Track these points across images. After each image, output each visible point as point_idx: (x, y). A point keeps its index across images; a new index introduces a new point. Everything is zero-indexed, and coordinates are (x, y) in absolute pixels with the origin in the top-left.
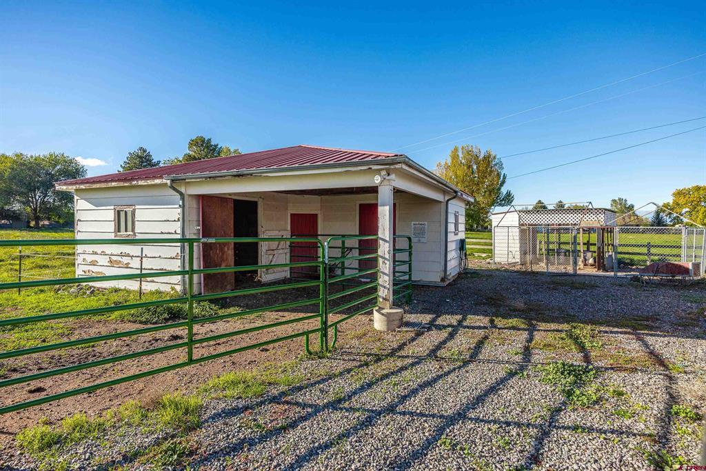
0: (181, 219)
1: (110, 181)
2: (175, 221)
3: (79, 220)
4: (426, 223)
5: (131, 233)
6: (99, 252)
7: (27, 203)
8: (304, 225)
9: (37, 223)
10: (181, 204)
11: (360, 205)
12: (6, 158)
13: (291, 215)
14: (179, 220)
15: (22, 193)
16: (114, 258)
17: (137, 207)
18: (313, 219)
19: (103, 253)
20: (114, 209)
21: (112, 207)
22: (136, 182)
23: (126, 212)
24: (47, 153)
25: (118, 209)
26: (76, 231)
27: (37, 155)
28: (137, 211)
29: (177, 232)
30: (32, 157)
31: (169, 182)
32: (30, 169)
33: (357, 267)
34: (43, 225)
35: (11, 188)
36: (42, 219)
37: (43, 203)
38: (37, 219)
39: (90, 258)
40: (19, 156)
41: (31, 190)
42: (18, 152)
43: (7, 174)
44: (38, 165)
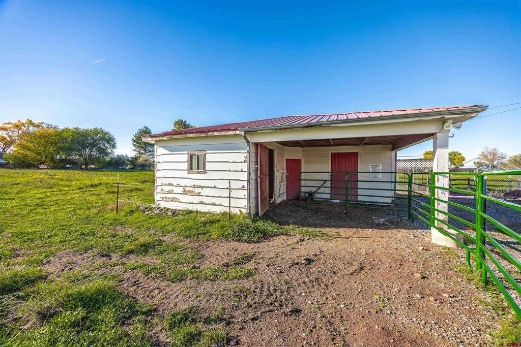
0: (248, 161)
1: (188, 133)
2: (241, 162)
3: (158, 162)
4: (381, 165)
5: (202, 171)
6: (175, 184)
7: (81, 155)
8: (294, 167)
9: (86, 167)
10: (248, 149)
11: (332, 153)
12: (69, 130)
13: (287, 160)
14: (245, 162)
15: (78, 149)
16: (187, 189)
17: (208, 152)
18: (298, 162)
19: (178, 185)
20: (188, 154)
21: (186, 152)
22: (211, 133)
23: (198, 156)
24: (92, 128)
25: (191, 154)
26: (156, 170)
27: (87, 129)
28: (207, 155)
29: (243, 170)
30: (84, 129)
31: (243, 133)
32: (82, 136)
33: (330, 192)
34: (90, 168)
35: (71, 146)
36: (89, 164)
37: (90, 155)
38: (87, 164)
39: (167, 188)
40: (77, 129)
41: (83, 148)
42: (76, 127)
43: (70, 139)
44: (88, 134)
